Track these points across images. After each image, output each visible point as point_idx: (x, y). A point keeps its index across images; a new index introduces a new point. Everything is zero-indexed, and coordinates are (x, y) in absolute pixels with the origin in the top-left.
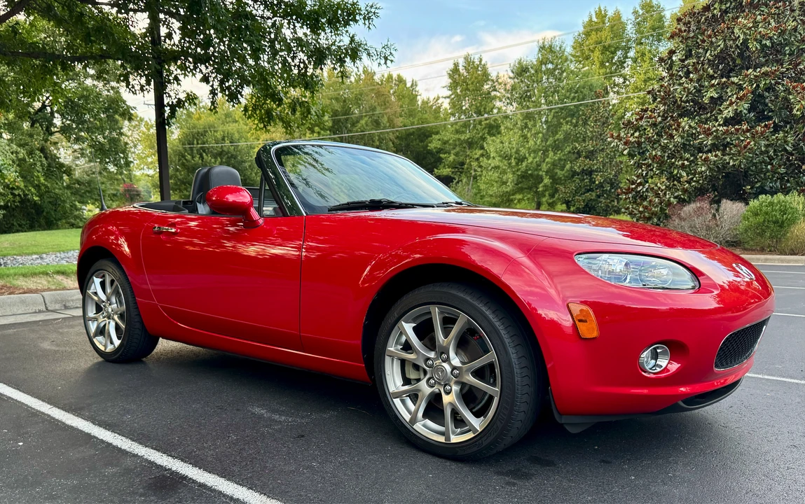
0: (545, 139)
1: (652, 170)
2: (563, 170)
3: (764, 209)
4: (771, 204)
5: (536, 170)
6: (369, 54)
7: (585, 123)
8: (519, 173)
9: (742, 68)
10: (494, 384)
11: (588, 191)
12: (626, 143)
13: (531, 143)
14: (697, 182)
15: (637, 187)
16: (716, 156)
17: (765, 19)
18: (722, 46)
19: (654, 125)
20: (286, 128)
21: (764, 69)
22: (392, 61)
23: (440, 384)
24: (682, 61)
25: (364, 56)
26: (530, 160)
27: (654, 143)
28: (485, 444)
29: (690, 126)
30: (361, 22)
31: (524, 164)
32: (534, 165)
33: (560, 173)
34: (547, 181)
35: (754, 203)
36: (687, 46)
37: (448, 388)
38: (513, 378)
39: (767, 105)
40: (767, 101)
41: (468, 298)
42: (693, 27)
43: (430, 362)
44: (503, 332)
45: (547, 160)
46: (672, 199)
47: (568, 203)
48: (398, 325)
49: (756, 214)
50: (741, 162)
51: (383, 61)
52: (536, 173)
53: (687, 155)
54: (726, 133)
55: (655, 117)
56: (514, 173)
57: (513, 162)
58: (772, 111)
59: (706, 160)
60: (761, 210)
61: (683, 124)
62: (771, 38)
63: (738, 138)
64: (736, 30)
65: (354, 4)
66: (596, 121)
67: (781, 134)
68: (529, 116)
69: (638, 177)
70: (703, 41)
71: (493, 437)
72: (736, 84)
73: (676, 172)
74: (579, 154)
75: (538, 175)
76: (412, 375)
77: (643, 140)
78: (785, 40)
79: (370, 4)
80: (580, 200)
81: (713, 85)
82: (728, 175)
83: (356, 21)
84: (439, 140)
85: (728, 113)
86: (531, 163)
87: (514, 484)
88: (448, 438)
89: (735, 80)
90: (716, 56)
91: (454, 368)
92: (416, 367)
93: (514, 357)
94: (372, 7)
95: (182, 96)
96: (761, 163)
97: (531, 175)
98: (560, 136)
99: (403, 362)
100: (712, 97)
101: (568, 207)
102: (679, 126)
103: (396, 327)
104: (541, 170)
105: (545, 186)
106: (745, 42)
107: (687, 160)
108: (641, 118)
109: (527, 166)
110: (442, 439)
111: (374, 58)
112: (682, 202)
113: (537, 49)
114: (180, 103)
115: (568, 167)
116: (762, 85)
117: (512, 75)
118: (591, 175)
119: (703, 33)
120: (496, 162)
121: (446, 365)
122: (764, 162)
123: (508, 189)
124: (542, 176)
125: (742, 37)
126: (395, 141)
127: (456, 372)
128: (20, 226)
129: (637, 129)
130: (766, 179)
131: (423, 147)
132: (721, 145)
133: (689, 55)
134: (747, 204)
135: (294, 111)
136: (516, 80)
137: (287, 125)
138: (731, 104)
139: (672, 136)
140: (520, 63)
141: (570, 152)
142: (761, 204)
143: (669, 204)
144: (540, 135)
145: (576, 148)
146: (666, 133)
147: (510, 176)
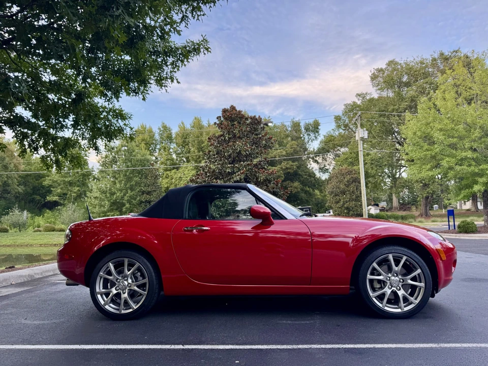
0: (125, 185)
2: (135, 200)
7: (146, 177)
8: (112, 201)
10: (421, 282)
13: (118, 185)
23: (394, 287)
26: (118, 194)
31: (115, 196)
33: (134, 202)
34: (128, 205)
37: (399, 288)
42: (217, 142)
43: (389, 278)
45: (127, 195)
52: (121, 201)
56: (108, 201)
57: (108, 195)
66: (151, 177)
70: (223, 148)
74: (143, 192)
75: (123, 202)
84: (50, 180)
86: (119, 196)
88: (402, 309)
89: (236, 165)
90: (229, 155)
97: (118, 202)
98: (133, 183)
103: (371, 266)
104: (124, 199)
105: (126, 208)
109: (116, 198)
110: (400, 311)
115: (138, 199)
116: (247, 169)
120: (98, 194)
121: (396, 278)
123: (105, 210)
124: (125, 203)
126: (18, 179)
127: (402, 280)
131: (38, 183)
136: (107, 153)
141: (138, 191)
144: (123, 182)
145: (142, 189)
147: (107, 202)
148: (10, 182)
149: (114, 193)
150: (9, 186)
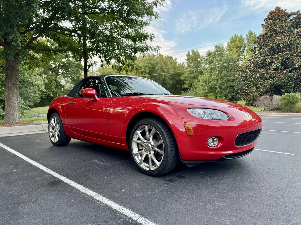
0: (218, 76)
1: (250, 85)
2: (224, 86)
3: (287, 98)
4: (289, 96)
5: (215, 86)
6: (152, 49)
7: (231, 71)
8: (209, 87)
9: (278, 52)
10: (162, 151)
11: (233, 92)
12: (241, 77)
13: (213, 77)
14: (265, 89)
15: (246, 91)
16: (271, 81)
17: (285, 37)
18: (271, 45)
19: (251, 71)
20: (126, 72)
21: (286, 53)
22: (159, 51)
23: (148, 151)
24: (259, 50)
25: (150, 50)
26: (213, 82)
27: (251, 77)
28: (160, 170)
29: (262, 71)
30: (149, 39)
31: (211, 84)
32: (214, 84)
33: (223, 87)
34: (219, 89)
35: (283, 96)
36: (260, 46)
37: (150, 152)
38: (168, 148)
39: (287, 64)
40: (287, 63)
41: (155, 123)
42: (262, 40)
43: (145, 144)
44: (164, 133)
45: (218, 82)
46: (257, 95)
47: (226, 96)
48: (136, 131)
49: (284, 99)
50: (279, 82)
51: (156, 51)
52: (215, 87)
53: (262, 80)
54: (273, 73)
55: (251, 68)
56: (208, 87)
57: (207, 83)
58: (289, 66)
59: (267, 82)
60: (286, 98)
61: (260, 70)
62: (287, 43)
63: (278, 75)
64: (275, 40)
65: (146, 34)
66: (234, 70)
67: (292, 73)
68: (212, 69)
69: (246, 87)
70: (265, 44)
71: (162, 168)
72: (276, 57)
73: (258, 86)
74: (229, 80)
75: (216, 87)
76: (140, 148)
77: (247, 76)
78: (292, 43)
79: (152, 33)
80: (230, 96)
81: (269, 58)
82: (275, 87)
83: (147, 39)
84: (184, 76)
85: (274, 67)
86: (213, 83)
87: (168, 184)
88: (150, 169)
89: (276, 56)
90: (270, 49)
91: (152, 145)
92: (142, 146)
93: (168, 141)
94: (152, 35)
95: (93, 62)
96: (286, 83)
97: (213, 87)
98: (223, 75)
99: (138, 144)
100: (269, 62)
101: (226, 98)
102: (258, 71)
103: (135, 133)
105: (218, 91)
106: (279, 44)
107: (262, 82)
108: (246, 69)
109: (212, 85)
110: (148, 169)
111: (154, 50)
112: (261, 95)
113: (214, 47)
114: (92, 65)
115: (225, 85)
116: (285, 58)
117: (206, 55)
118: (233, 87)
119: (265, 42)
120: (202, 83)
121: (149, 145)
122: (287, 82)
123: (206, 92)
124: (217, 88)
125: (277, 43)
127: (152, 147)
128: (47, 104)
129: (245, 72)
130: (288, 88)
131: (178, 78)
132: (272, 77)
133: (261, 48)
134: (282, 96)
135: (129, 67)
136: (208, 57)
137: (127, 71)
138: (275, 64)
139: (256, 74)
140: (209, 52)
141: (226, 80)
142: (286, 96)
143: (256, 96)
144: (216, 74)
145: (228, 79)
146: (254, 73)
147: (206, 88)
148: (166, 79)
149: (211, 82)
150: (166, 81)
